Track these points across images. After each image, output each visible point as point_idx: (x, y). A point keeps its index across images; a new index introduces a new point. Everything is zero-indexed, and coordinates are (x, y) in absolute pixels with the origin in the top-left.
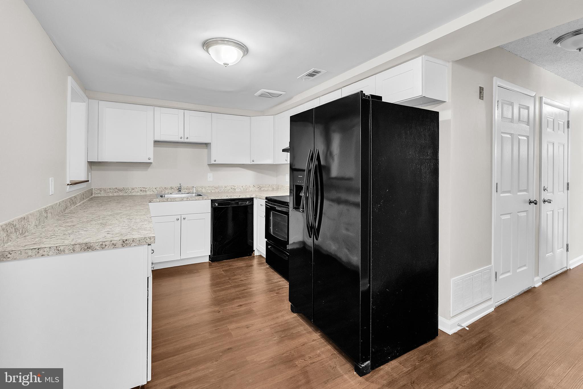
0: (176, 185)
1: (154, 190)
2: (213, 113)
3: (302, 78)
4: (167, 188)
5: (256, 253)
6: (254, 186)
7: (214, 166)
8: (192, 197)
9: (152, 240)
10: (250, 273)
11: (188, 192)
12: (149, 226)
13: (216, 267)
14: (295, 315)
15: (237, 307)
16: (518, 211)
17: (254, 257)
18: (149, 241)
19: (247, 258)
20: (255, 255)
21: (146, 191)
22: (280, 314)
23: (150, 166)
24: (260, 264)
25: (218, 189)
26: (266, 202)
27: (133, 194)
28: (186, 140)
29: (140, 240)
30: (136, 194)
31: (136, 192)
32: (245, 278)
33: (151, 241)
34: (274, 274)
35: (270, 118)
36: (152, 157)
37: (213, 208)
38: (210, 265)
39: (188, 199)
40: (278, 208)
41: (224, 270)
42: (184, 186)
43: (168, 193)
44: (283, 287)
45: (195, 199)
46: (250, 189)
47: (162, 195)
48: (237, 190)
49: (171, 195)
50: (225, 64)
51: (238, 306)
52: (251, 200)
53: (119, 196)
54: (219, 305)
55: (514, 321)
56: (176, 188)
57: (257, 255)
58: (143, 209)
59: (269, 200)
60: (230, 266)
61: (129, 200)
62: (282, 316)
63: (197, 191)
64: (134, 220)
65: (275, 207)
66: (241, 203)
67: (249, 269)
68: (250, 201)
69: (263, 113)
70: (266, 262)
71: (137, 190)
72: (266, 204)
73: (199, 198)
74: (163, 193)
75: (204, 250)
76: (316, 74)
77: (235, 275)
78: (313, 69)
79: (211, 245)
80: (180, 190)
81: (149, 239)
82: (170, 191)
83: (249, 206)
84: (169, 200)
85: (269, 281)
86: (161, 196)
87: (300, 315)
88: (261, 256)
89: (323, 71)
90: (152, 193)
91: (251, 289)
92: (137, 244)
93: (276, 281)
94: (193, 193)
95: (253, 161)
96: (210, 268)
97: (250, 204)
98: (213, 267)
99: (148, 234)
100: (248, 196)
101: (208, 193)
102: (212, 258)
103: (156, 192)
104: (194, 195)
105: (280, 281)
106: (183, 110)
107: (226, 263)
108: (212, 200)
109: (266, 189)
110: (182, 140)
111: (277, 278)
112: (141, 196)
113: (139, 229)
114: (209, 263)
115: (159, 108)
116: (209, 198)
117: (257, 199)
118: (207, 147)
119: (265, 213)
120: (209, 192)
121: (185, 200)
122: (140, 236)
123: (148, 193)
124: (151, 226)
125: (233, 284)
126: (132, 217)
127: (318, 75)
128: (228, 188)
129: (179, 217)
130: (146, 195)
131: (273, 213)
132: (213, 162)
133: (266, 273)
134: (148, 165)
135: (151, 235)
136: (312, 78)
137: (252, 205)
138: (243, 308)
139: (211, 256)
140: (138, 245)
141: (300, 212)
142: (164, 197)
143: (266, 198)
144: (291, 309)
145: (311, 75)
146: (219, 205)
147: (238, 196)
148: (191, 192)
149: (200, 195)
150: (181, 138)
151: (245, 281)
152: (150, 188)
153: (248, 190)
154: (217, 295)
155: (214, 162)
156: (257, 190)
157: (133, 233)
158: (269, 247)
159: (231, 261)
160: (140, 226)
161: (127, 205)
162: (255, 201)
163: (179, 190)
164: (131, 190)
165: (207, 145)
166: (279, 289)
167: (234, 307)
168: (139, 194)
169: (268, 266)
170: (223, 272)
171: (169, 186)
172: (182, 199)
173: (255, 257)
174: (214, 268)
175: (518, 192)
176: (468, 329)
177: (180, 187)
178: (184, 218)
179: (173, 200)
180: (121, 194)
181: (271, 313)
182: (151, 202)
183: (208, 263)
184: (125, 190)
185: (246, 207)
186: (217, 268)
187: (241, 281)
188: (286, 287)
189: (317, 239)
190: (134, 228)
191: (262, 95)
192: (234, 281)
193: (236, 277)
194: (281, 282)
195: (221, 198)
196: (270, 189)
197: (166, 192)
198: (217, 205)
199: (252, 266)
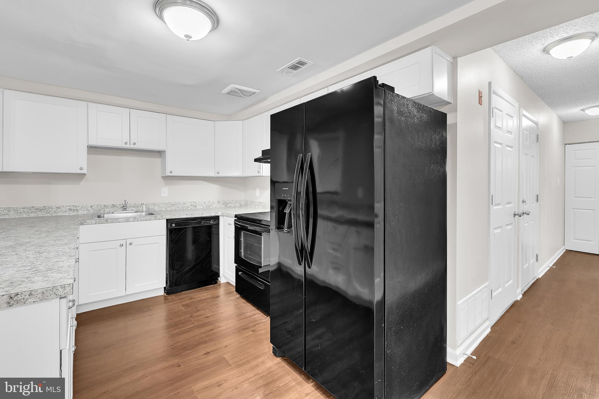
0: (119, 202)
1: (90, 209)
2: (167, 115)
3: (282, 71)
4: (108, 206)
5: (222, 280)
6: (218, 201)
7: (169, 179)
8: (140, 216)
9: (68, 289)
10: (217, 306)
11: (136, 210)
12: (67, 264)
13: (173, 301)
14: (279, 360)
15: (203, 357)
16: (506, 224)
17: (220, 285)
18: (61, 292)
19: (212, 287)
20: (222, 282)
21: (77, 210)
22: (260, 360)
23: (83, 178)
24: (229, 293)
25: (174, 206)
26: (235, 220)
27: (59, 215)
28: (132, 147)
29: (45, 292)
30: (64, 215)
31: (62, 211)
32: (211, 314)
33: (66, 291)
34: (246, 305)
35: (239, 124)
36: (85, 166)
37: (170, 230)
38: (166, 299)
39: (135, 219)
40: (250, 228)
41: (184, 305)
42: (130, 202)
43: (109, 213)
44: (259, 322)
45: (145, 219)
46: (214, 206)
47: (100, 215)
48: (198, 207)
49: (113, 214)
50: (187, 36)
51: (205, 354)
52: (217, 218)
53: (38, 217)
54: (178, 355)
55: (513, 342)
56: (119, 206)
57: (224, 282)
58: (66, 236)
59: (239, 218)
60: (191, 299)
61: (50, 223)
62: (263, 363)
63: (148, 209)
64: (45, 255)
65: (247, 226)
66: (205, 222)
67: (215, 301)
68: (215, 220)
69: (229, 117)
70: (236, 291)
71: (64, 209)
72: (235, 223)
73: (150, 217)
74: (102, 212)
75: (157, 281)
76: (300, 66)
77: (198, 311)
78: (299, 58)
79: (167, 274)
80: (126, 209)
81: (61, 290)
82: (111, 210)
83: (213, 226)
84: (109, 221)
85: (240, 315)
86: (99, 217)
87: (284, 360)
88: (228, 283)
89: (310, 62)
90: (86, 212)
91: (220, 329)
92: (38, 300)
93: (249, 314)
94: (143, 212)
95: (218, 173)
96: (165, 303)
97: (215, 223)
98: (169, 302)
99: (61, 280)
100: (213, 214)
101: (163, 211)
102: (168, 290)
103: (92, 211)
104: (144, 213)
105: (255, 314)
106: (129, 109)
107: (187, 295)
108: (167, 220)
109: (232, 205)
110: (128, 146)
111: (250, 310)
112: (70, 216)
113: (49, 270)
114: (165, 296)
115: (95, 105)
116: (164, 218)
117: (223, 217)
118: (161, 155)
119: (234, 233)
120: (164, 209)
121: (131, 220)
122: (45, 285)
123: (81, 212)
124: (71, 264)
125: (196, 324)
126: (44, 248)
127: (303, 68)
128: (187, 205)
129: (124, 242)
130: (77, 215)
131: (244, 233)
132: (168, 174)
133: (236, 305)
134: (79, 177)
135: (66, 280)
136: (295, 72)
137: (218, 224)
138: (211, 357)
139: (166, 288)
140: (41, 300)
141: (285, 232)
142: (103, 217)
143: (236, 216)
144: (273, 351)
145: (295, 67)
146: (176, 226)
147: (201, 214)
148: (140, 210)
149: (152, 214)
150: (126, 143)
151: (211, 317)
152: (84, 206)
153: (211, 207)
154: (176, 341)
155: (170, 173)
156: (222, 206)
157: (36, 278)
158: (240, 273)
159: (192, 293)
160: (53, 264)
161: (45, 229)
162: (221, 220)
163: (124, 208)
164: (55, 209)
165: (160, 153)
166: (254, 326)
167: (199, 356)
168: (67, 214)
169: (238, 296)
170: (182, 308)
171: (110, 203)
172: (127, 220)
173: (222, 285)
174: (172, 303)
175: (506, 205)
176: (476, 358)
177: (125, 204)
178: (131, 243)
179: (116, 220)
180: (40, 214)
181: (248, 361)
182: (84, 225)
183: (163, 297)
184: (46, 209)
185: (210, 227)
186: (175, 302)
187: (206, 317)
188: (262, 322)
189: (309, 267)
190: (41, 268)
191: (231, 93)
192: (197, 319)
193: (199, 313)
194: (256, 316)
195: (179, 217)
196: (238, 205)
197: (106, 211)
198: (173, 225)
199: (219, 297)
